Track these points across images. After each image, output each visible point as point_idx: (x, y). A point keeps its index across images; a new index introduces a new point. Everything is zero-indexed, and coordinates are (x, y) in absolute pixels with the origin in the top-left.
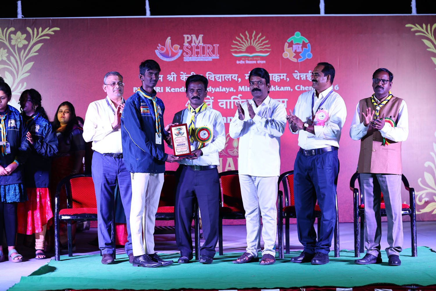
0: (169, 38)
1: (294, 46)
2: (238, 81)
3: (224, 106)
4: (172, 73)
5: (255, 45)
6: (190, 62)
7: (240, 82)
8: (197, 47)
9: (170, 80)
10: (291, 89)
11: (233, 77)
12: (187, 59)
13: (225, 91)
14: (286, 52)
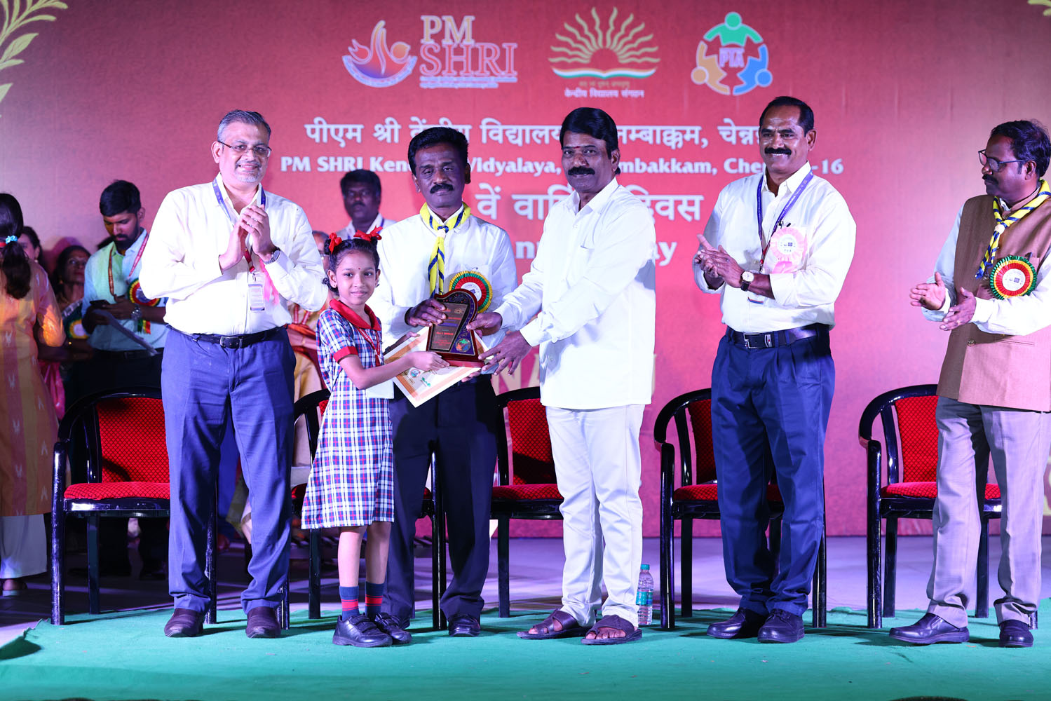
0: (382, 23)
1: (722, 51)
3: (529, 213)
4: (388, 120)
5: (616, 46)
6: (437, 90)
8: (458, 51)
9: (381, 139)
10: (712, 167)
12: (429, 81)
13: (532, 170)
14: (700, 67)
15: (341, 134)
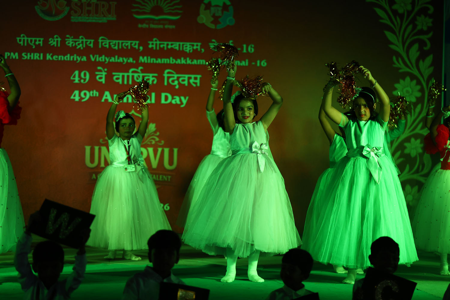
1: (212, 9)
2: (139, 49)
3: (120, 81)
4: (55, 36)
5: (162, 4)
6: (79, 23)
7: (142, 51)
8: (89, 5)
9: (52, 45)
10: (206, 62)
11: (133, 45)
12: (75, 19)
13: (122, 61)
14: (201, 16)
15: (33, 42)
